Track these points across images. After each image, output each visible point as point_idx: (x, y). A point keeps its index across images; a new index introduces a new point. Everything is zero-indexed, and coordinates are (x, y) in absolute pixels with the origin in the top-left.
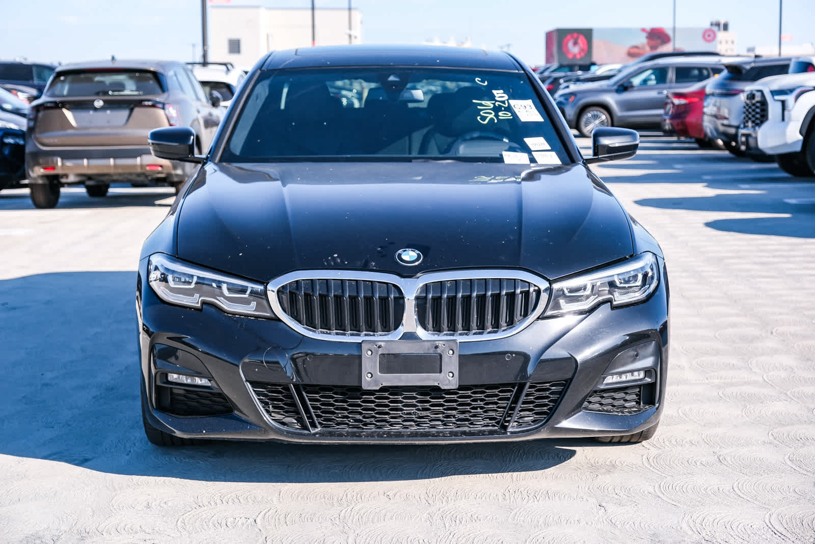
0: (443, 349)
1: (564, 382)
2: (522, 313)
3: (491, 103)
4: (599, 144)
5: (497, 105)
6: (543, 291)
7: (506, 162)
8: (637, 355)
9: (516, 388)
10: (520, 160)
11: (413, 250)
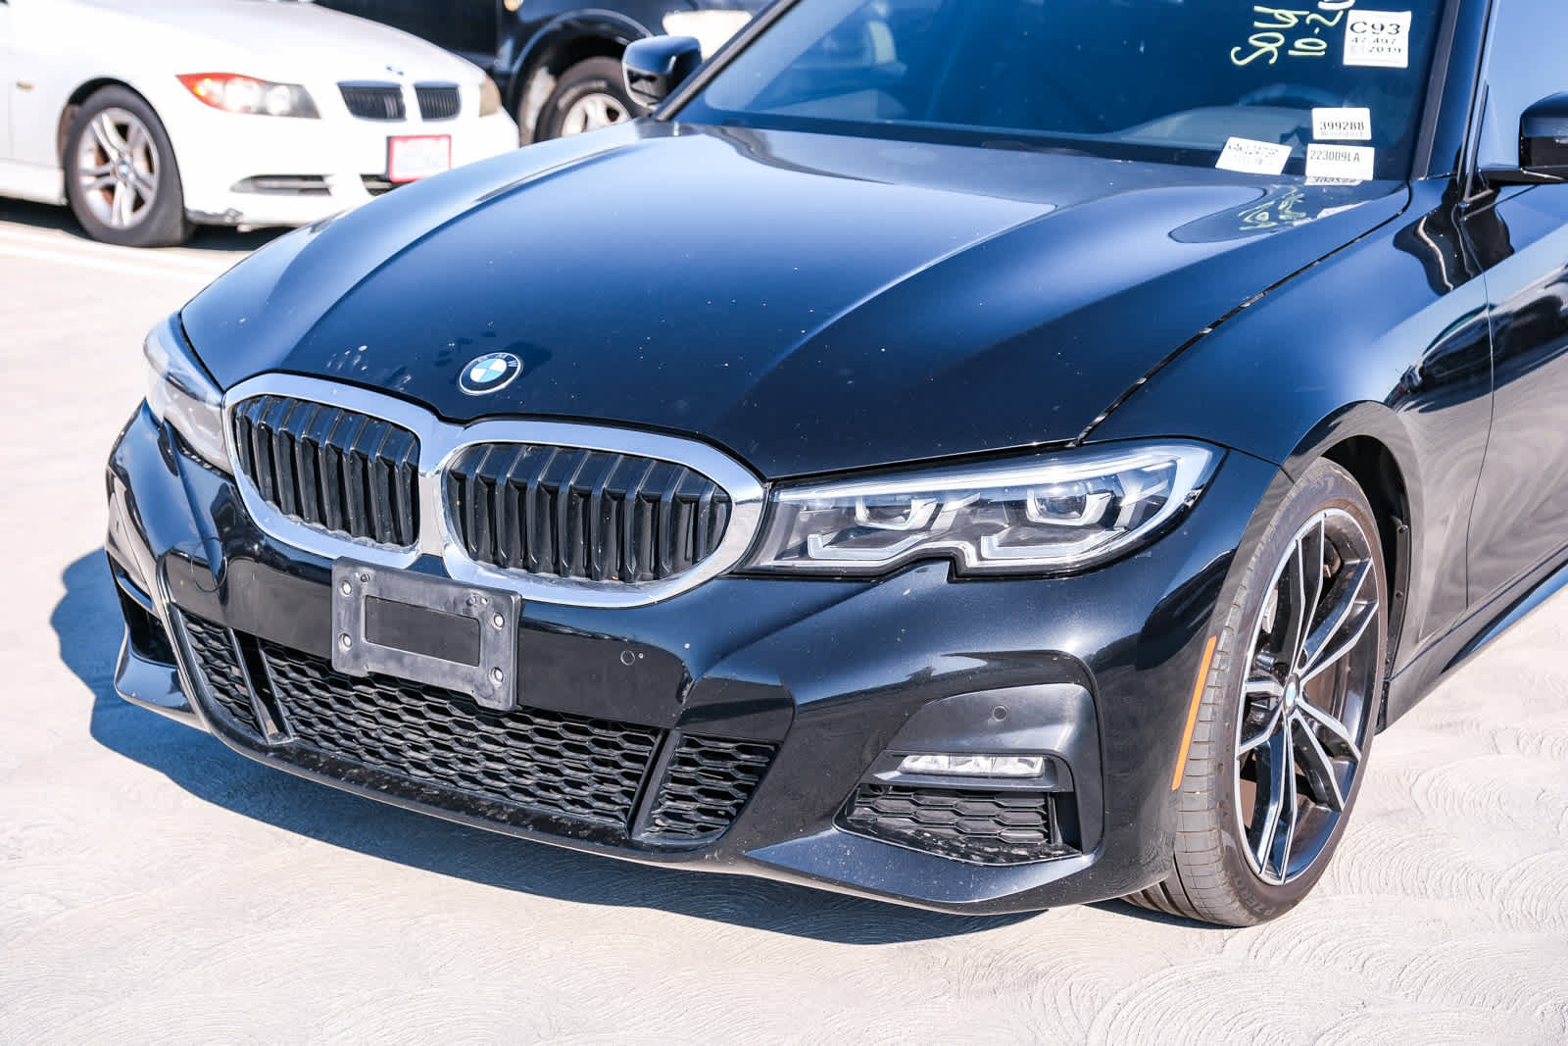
0: (482, 609)
1: (772, 748)
2: (690, 553)
3: (1296, 16)
4: (1534, 136)
5: (1308, 21)
6: (737, 504)
7: (1219, 165)
8: (1000, 713)
9: (660, 737)
10: (1261, 162)
11: (507, 354)
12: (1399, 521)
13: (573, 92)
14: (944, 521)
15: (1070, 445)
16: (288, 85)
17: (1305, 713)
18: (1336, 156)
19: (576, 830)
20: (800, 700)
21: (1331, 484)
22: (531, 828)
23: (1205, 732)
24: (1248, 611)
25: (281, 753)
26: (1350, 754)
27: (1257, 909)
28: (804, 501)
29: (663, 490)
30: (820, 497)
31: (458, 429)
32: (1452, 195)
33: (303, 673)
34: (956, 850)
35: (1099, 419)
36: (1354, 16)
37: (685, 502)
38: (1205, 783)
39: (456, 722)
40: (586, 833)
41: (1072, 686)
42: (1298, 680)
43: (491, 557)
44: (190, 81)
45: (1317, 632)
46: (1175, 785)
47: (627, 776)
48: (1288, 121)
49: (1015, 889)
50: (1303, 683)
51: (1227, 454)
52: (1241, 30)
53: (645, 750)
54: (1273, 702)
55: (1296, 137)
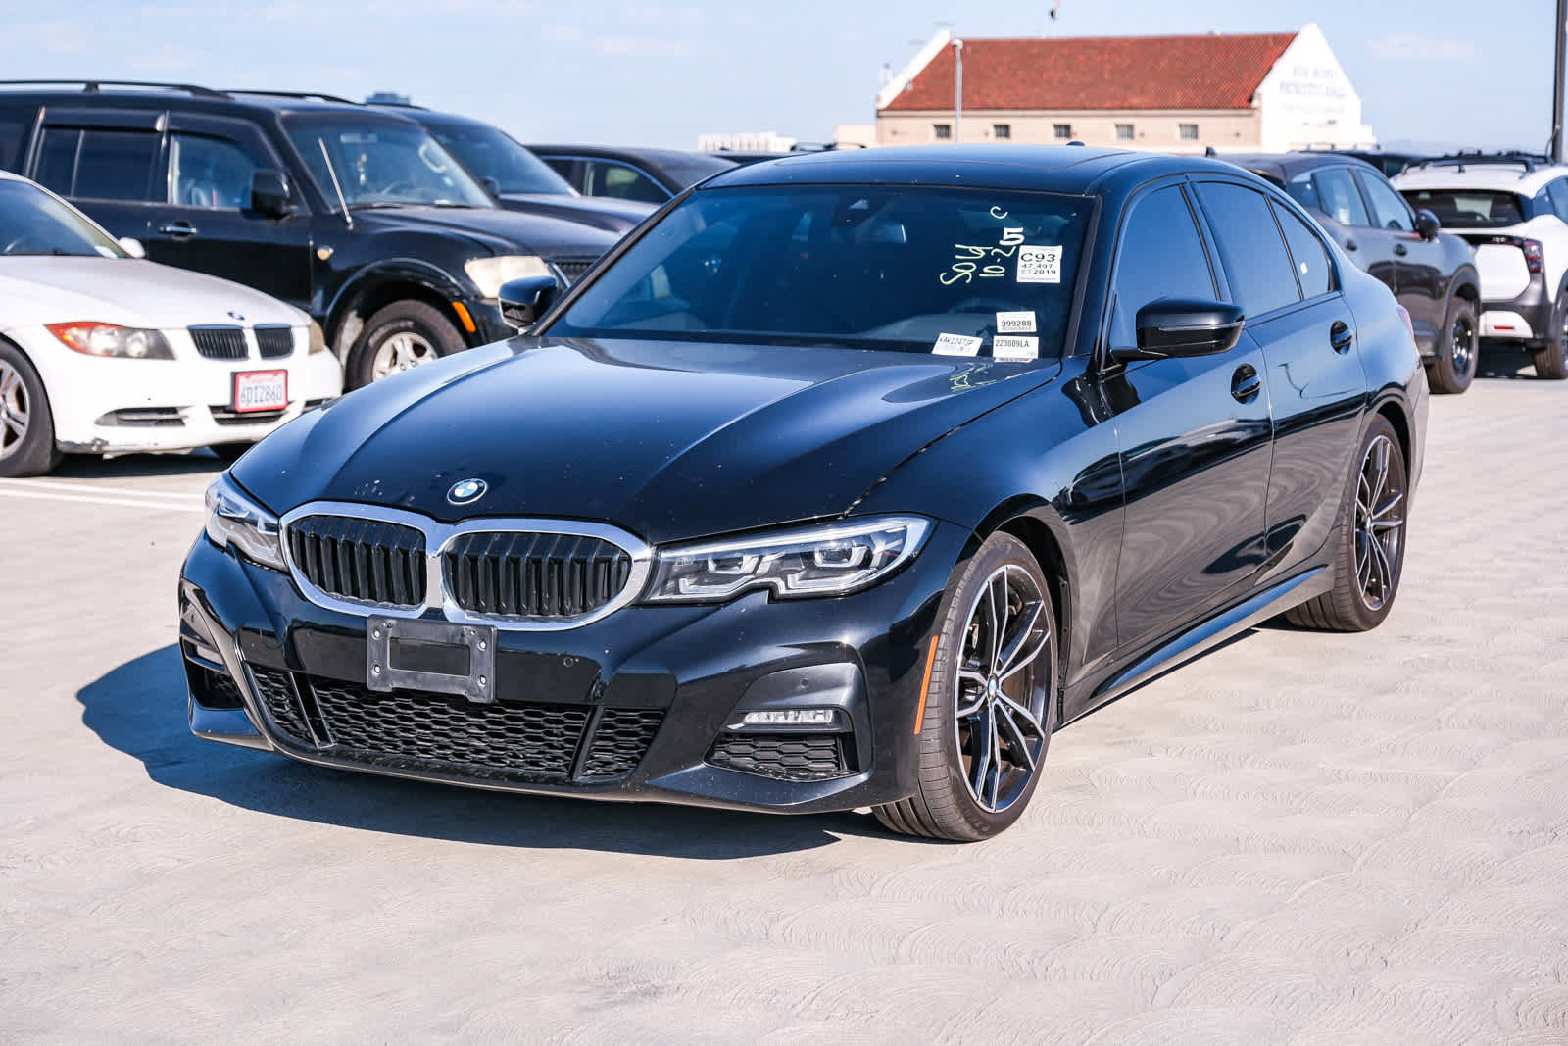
0: (471, 638)
1: (662, 713)
2: (605, 595)
3: (984, 250)
4: (1146, 326)
5: (992, 254)
6: (636, 561)
7: (934, 352)
8: (805, 683)
9: (589, 713)
10: (962, 349)
11: (476, 480)
12: (1062, 580)
13: (382, 331)
14: (764, 568)
15: (840, 518)
16: (145, 330)
17: (1003, 701)
18: (1013, 344)
19: (536, 781)
20: (681, 681)
21: (1010, 547)
22: (506, 780)
23: (934, 700)
24: (959, 622)
25: (327, 754)
26: (1037, 734)
27: (977, 825)
28: (675, 558)
29: (587, 554)
30: (687, 554)
31: (450, 527)
32: (1093, 367)
33: (342, 698)
34: (780, 774)
35: (857, 502)
36: (1024, 249)
37: (601, 562)
38: (936, 734)
39: (452, 718)
40: (542, 780)
41: (850, 663)
42: (997, 679)
43: (474, 607)
44: (58, 329)
45: (1008, 648)
46: (917, 731)
47: (568, 741)
48: (982, 322)
49: (820, 796)
50: (1000, 681)
51: (938, 524)
52: (947, 261)
53: (579, 723)
54: (980, 688)
55: (985, 332)
